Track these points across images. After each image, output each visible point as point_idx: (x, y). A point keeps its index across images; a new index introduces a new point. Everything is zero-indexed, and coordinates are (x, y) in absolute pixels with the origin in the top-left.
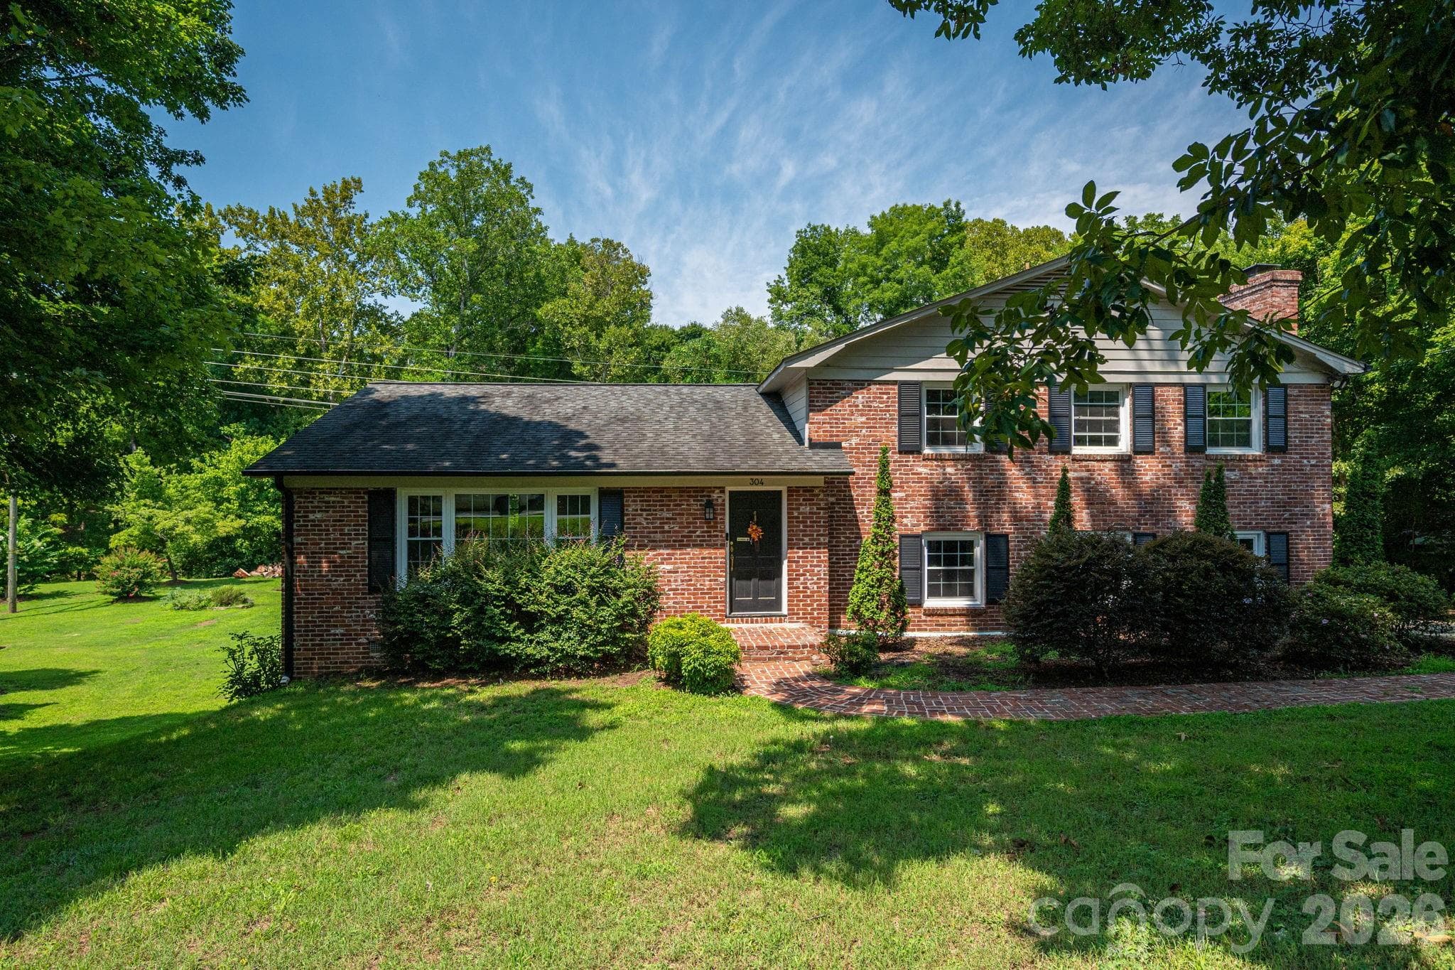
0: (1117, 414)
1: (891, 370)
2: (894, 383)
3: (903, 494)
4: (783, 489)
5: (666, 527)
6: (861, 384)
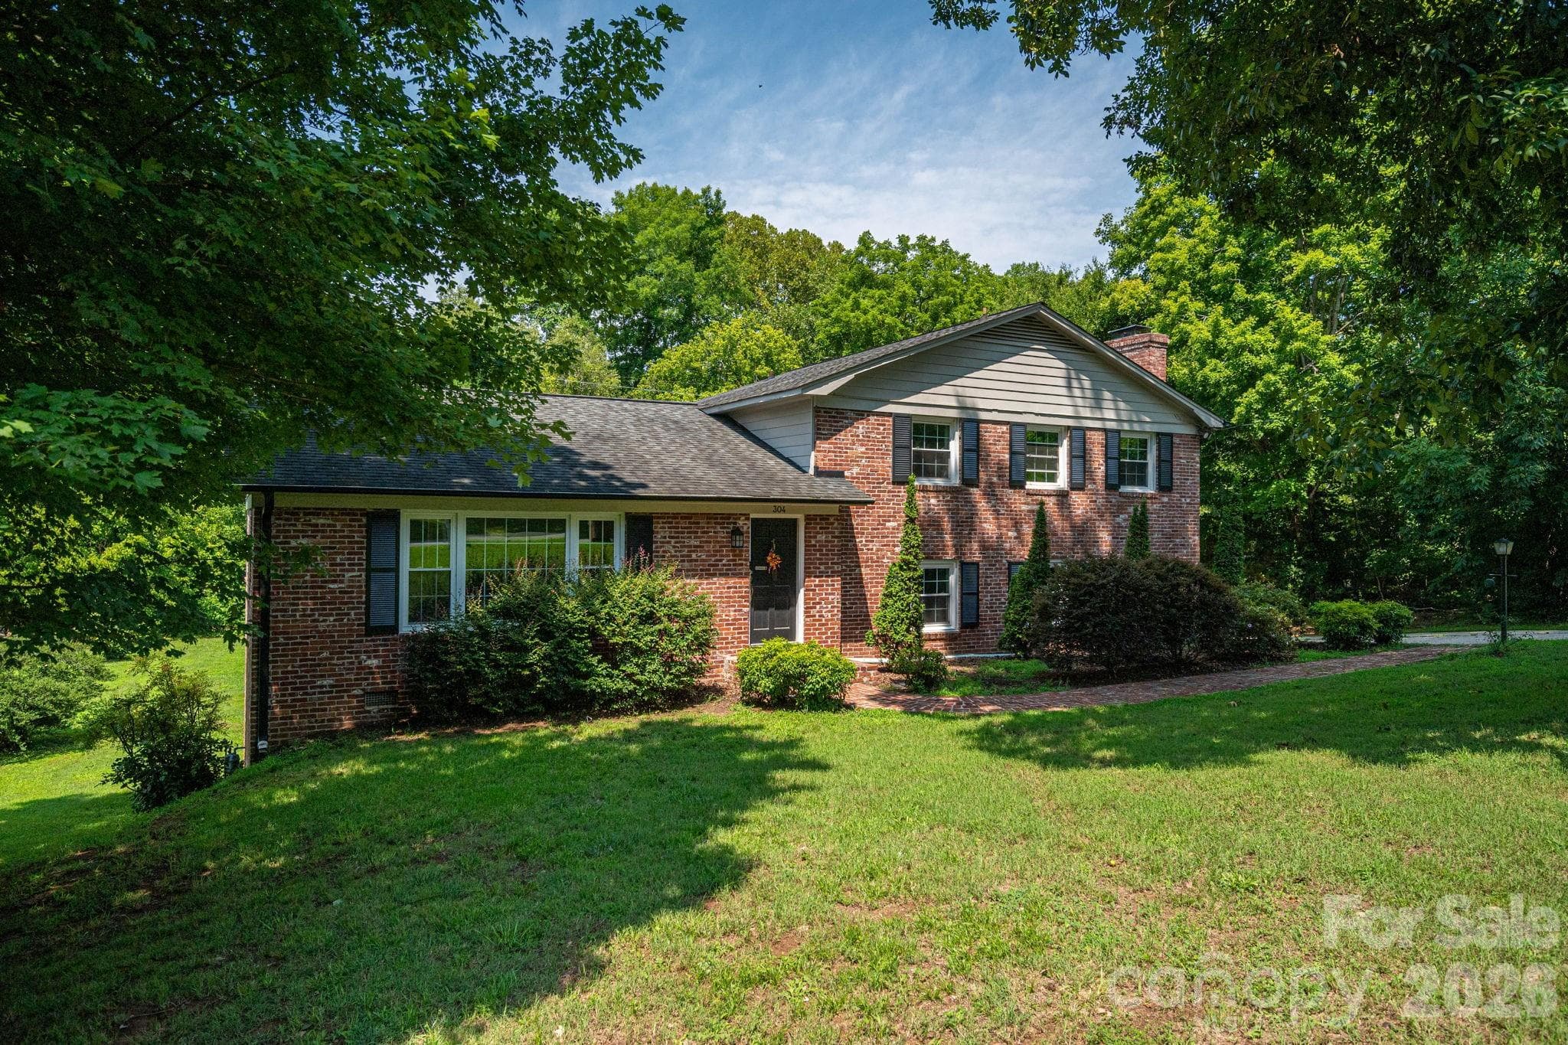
0: (1056, 454)
1: (887, 402)
2: (890, 415)
3: (894, 524)
4: (800, 517)
5: (694, 556)
6: (862, 415)
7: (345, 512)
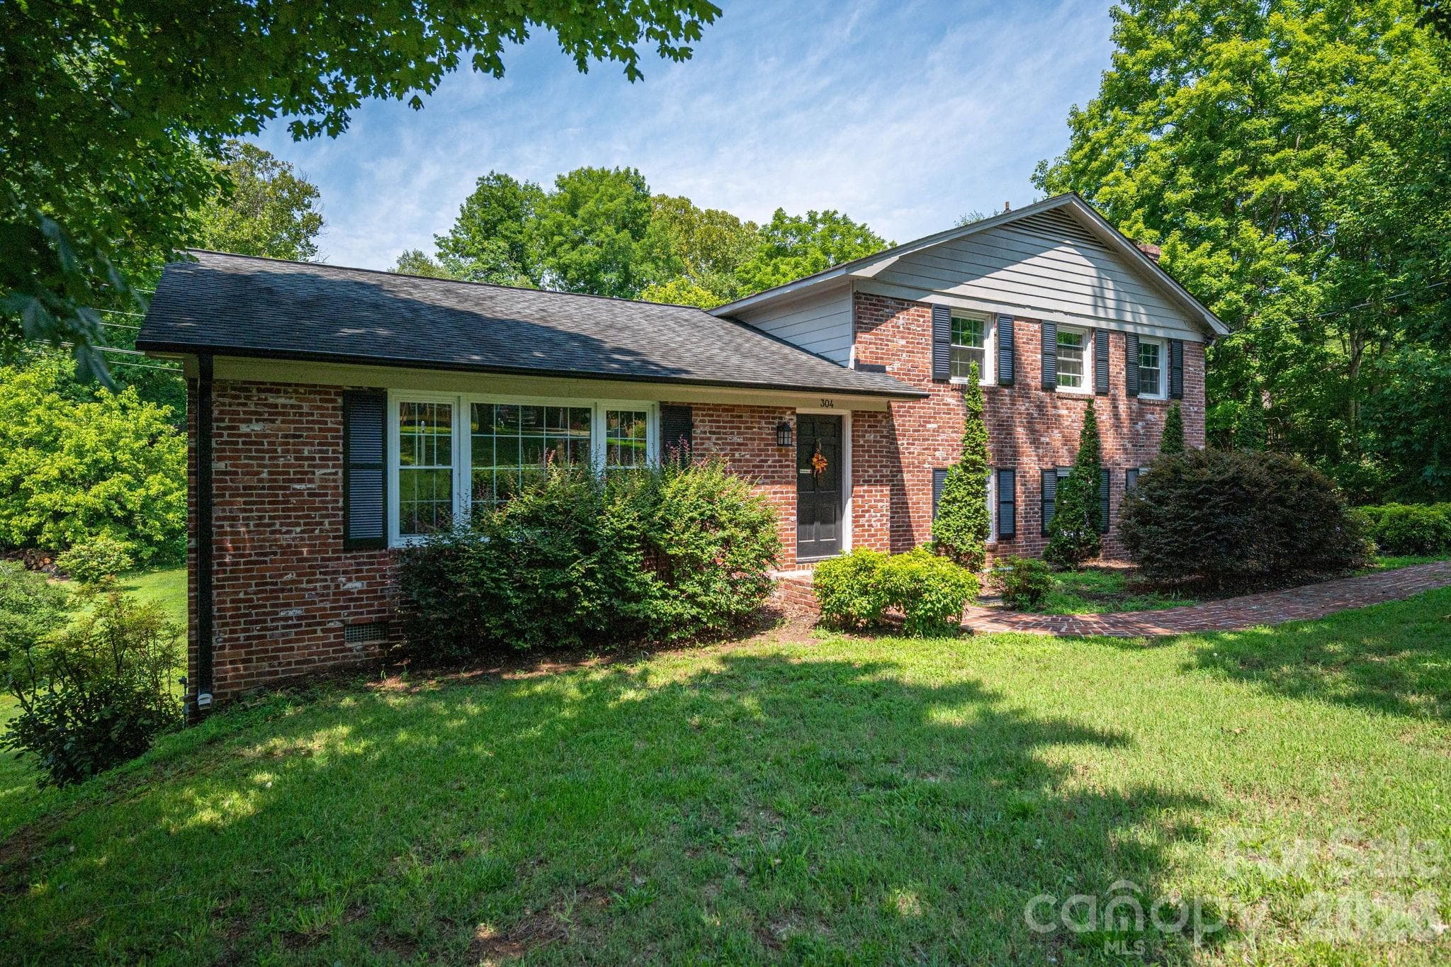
0: (1080, 357)
1: (930, 291)
2: (929, 305)
3: (935, 426)
4: (846, 413)
5: (737, 455)
6: (903, 304)
7: (313, 389)
